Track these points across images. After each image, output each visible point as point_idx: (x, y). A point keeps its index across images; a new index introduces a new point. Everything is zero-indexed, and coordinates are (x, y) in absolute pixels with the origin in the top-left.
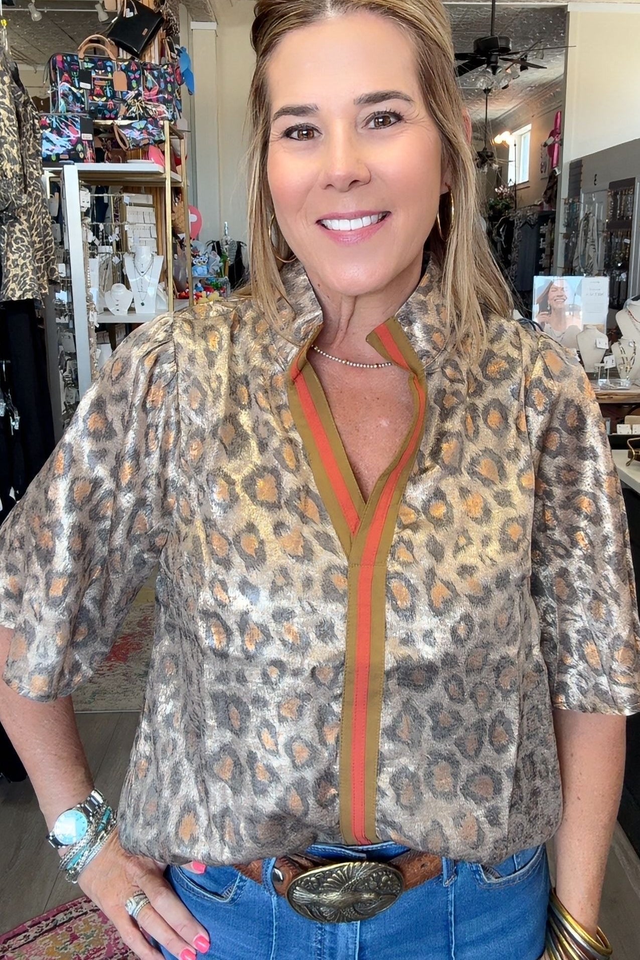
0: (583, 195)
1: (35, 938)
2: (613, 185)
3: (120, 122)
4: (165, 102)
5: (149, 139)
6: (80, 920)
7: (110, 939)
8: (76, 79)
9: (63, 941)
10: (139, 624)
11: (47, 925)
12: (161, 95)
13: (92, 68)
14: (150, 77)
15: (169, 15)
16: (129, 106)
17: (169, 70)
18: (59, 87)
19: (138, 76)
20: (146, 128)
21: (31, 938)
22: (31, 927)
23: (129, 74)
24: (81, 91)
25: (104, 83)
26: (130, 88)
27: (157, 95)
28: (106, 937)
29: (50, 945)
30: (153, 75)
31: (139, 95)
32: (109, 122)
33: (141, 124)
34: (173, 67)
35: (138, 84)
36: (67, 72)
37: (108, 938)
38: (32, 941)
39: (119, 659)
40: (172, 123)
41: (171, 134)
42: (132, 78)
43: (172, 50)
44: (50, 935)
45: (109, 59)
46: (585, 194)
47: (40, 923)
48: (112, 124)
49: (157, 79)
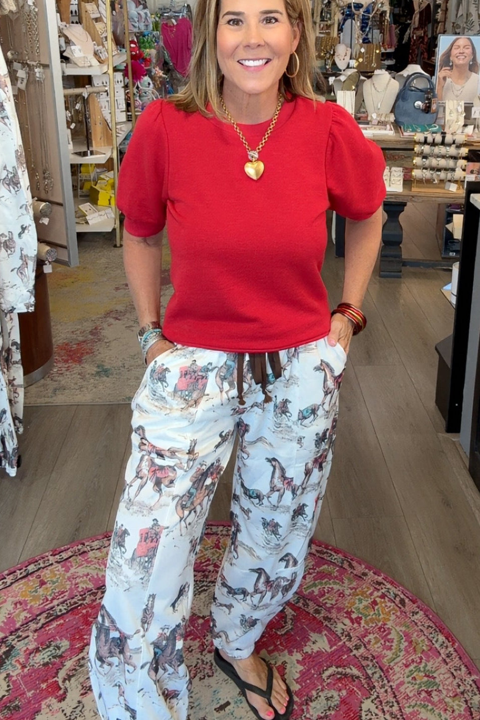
1: (12, 583)
6: (47, 569)
7: (72, 584)
9: (34, 586)
10: (91, 333)
11: (21, 574)
21: (8, 584)
22: (8, 575)
28: (68, 583)
29: (24, 590)
37: (70, 583)
38: (9, 586)
39: (75, 361)
44: (24, 581)
47: (15, 572)
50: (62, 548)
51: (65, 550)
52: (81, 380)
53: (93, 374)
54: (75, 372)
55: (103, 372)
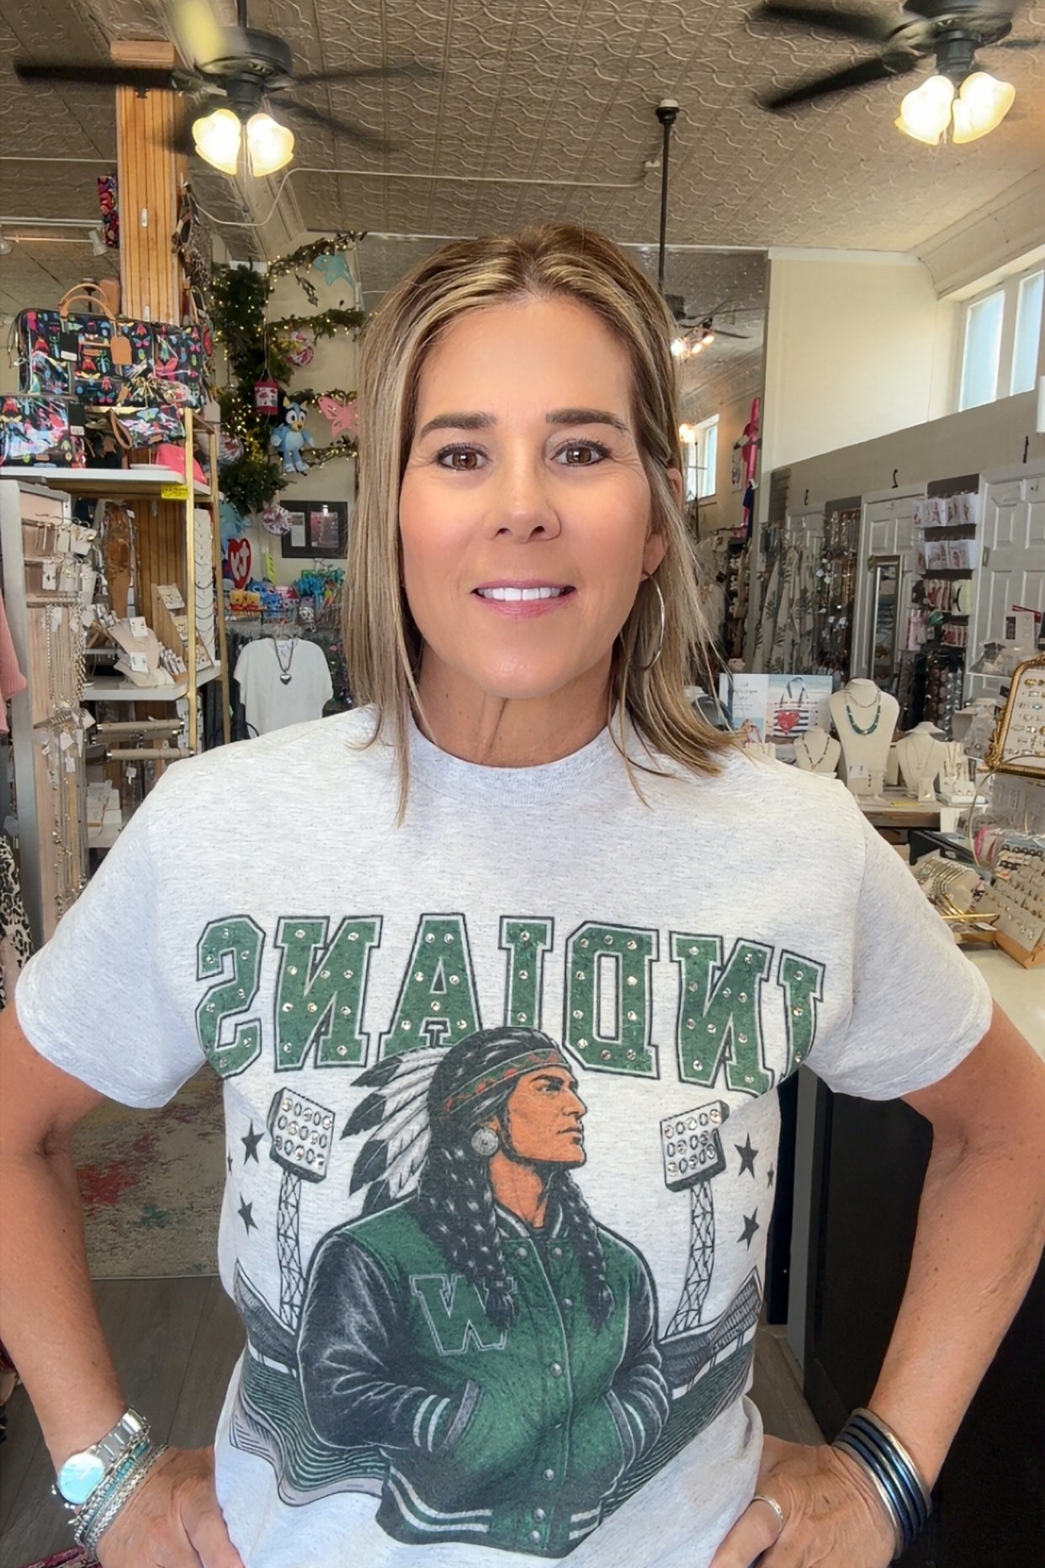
0: (789, 520)
2: (830, 507)
3: (119, 409)
4: (187, 380)
5: (162, 435)
8: (56, 347)
10: (137, 1146)
12: (181, 371)
13: (80, 330)
14: (165, 345)
15: (194, 256)
16: (134, 388)
17: (194, 335)
18: (31, 356)
19: (147, 344)
20: (157, 419)
23: (135, 340)
24: (64, 364)
25: (97, 353)
26: (135, 360)
27: (176, 369)
30: (170, 341)
31: (149, 370)
32: (104, 409)
33: (148, 413)
34: (199, 331)
35: (148, 356)
36: (43, 337)
39: (105, 1199)
40: (197, 411)
41: (195, 426)
42: (139, 345)
43: (199, 306)
45: (106, 319)
46: (793, 517)
48: (108, 412)
49: (177, 347)
50: (65, 1555)
51: (69, 1559)
52: (114, 1234)
53: (135, 1223)
54: (103, 1219)
55: (155, 1218)
